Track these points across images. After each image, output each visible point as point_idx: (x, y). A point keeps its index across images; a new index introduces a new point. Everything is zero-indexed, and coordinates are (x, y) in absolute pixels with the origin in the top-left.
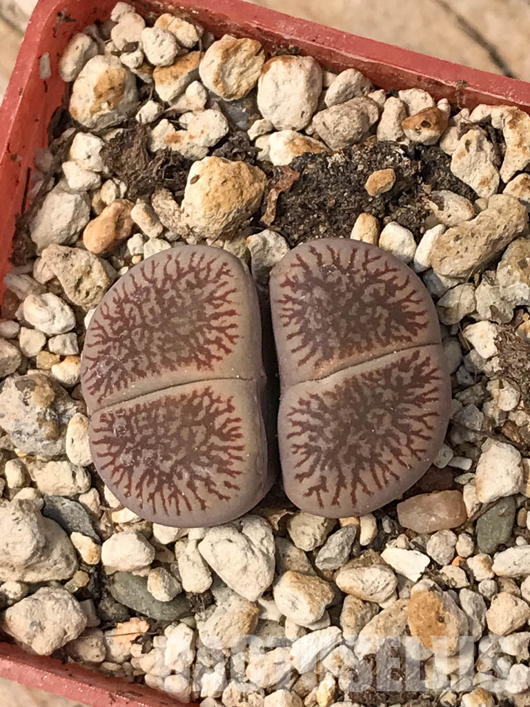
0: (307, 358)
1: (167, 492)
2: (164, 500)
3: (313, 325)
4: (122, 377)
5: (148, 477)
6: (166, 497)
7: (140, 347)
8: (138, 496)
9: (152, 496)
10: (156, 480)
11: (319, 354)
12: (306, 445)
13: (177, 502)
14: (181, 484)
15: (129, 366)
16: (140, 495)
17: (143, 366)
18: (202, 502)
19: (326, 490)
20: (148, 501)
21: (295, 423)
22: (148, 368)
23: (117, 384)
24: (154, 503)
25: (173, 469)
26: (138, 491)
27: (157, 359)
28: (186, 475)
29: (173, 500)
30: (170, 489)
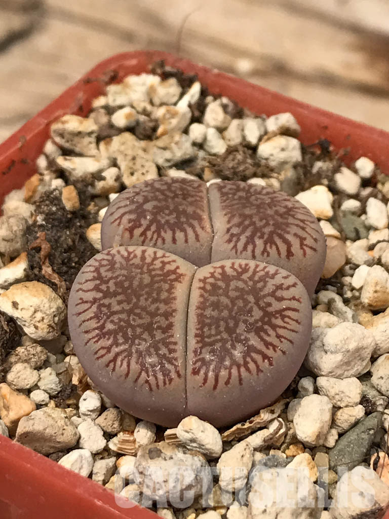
0: (195, 232)
1: (279, 322)
2: (285, 328)
3: (172, 219)
4: (166, 345)
5: (262, 334)
6: (282, 324)
7: (147, 320)
8: (275, 351)
9: (279, 337)
10: (266, 327)
11: (195, 223)
12: (265, 244)
13: (289, 317)
14: (276, 306)
15: (159, 335)
16: (274, 347)
17: (164, 323)
18: (294, 298)
19: (305, 239)
20: (282, 342)
21: (245, 248)
22: (167, 319)
23: (171, 351)
24: (285, 338)
25: (261, 308)
26: (271, 348)
27: (163, 308)
28: (269, 299)
29: (287, 320)
30: (276, 318)
